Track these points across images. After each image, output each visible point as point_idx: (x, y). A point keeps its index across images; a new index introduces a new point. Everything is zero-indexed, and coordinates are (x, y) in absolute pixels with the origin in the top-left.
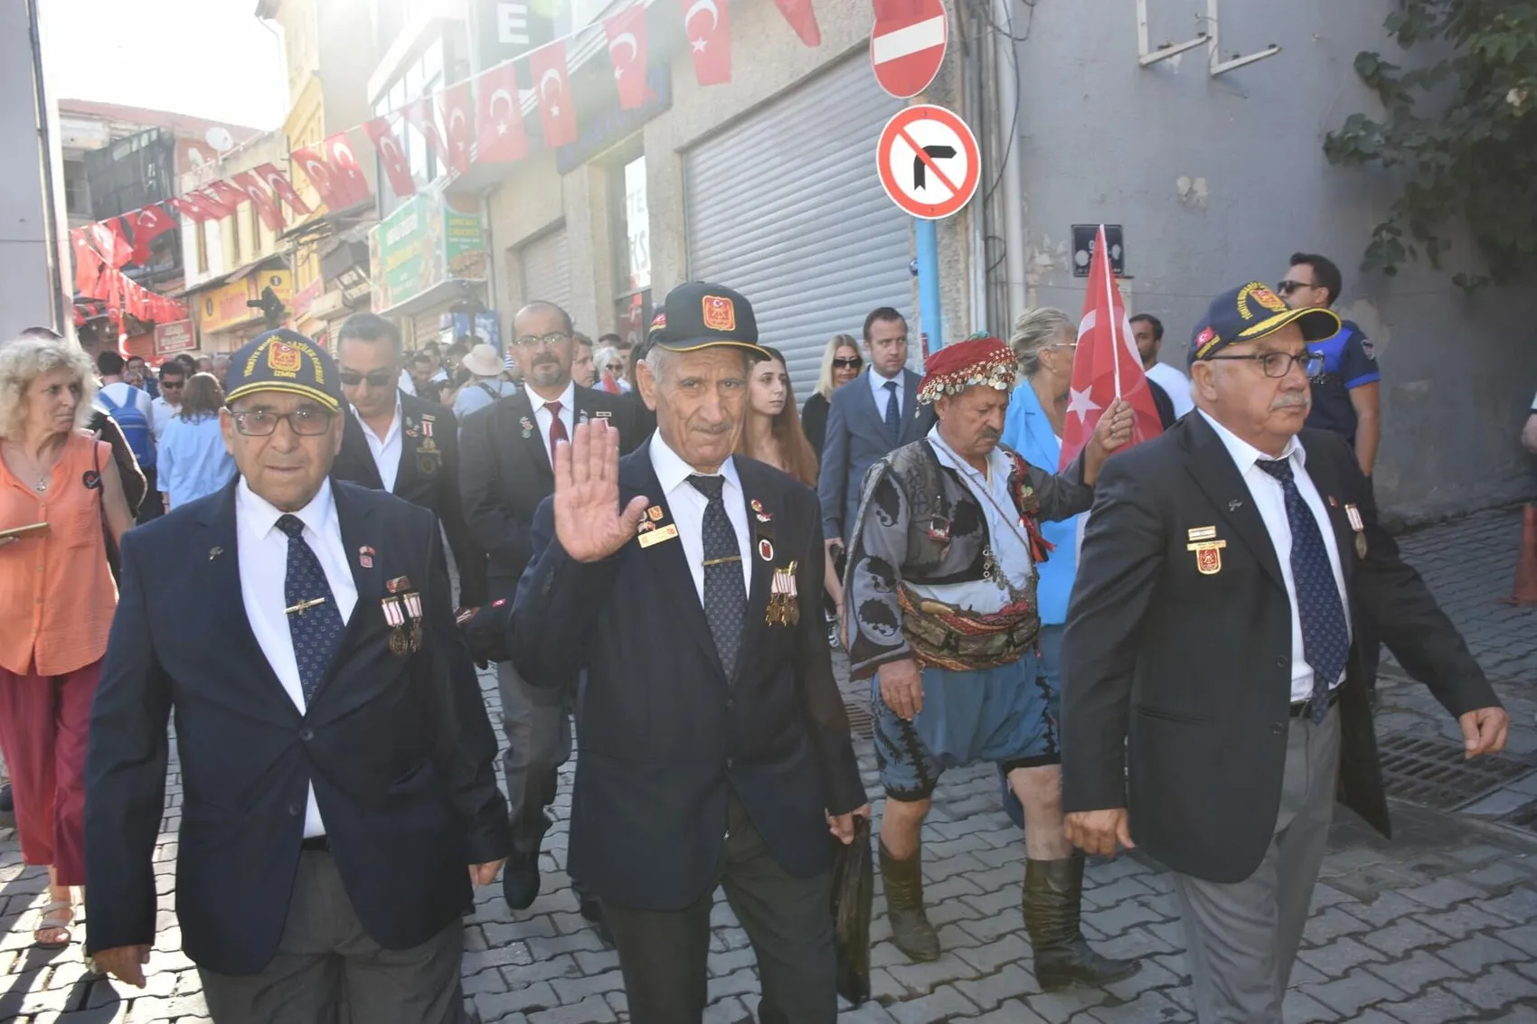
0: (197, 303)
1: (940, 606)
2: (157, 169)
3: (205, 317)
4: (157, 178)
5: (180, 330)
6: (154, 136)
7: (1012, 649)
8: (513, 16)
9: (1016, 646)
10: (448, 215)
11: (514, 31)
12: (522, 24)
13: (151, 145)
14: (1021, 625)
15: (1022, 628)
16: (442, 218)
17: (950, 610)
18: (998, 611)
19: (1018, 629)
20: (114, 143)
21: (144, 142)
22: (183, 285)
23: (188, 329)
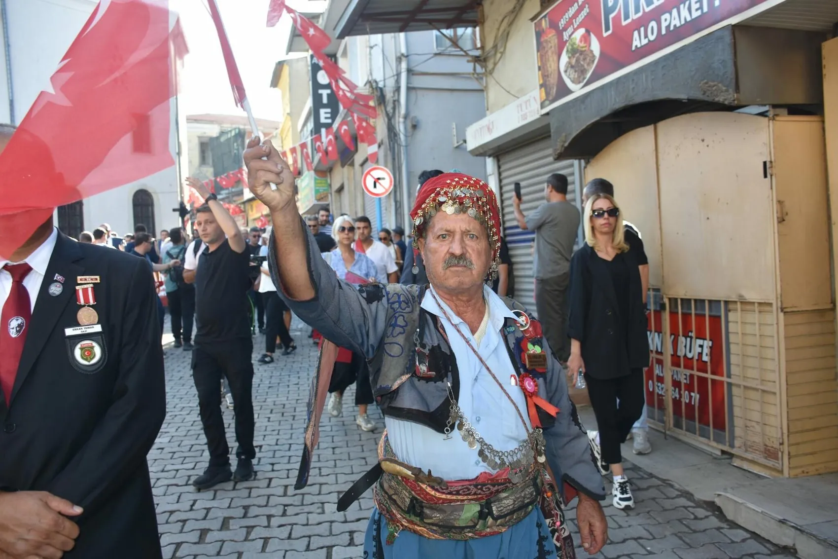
0: (248, 206)
1: (399, 468)
2: (237, 145)
3: (250, 213)
4: (238, 150)
5: (240, 218)
6: (237, 131)
7: (490, 520)
8: (326, 113)
9: (495, 519)
10: (315, 179)
11: (326, 118)
12: (329, 115)
13: (236, 135)
14: (504, 495)
15: (506, 498)
16: (313, 179)
17: (409, 473)
18: (474, 477)
19: (500, 500)
20: (222, 133)
21: (233, 133)
22: (243, 198)
23: (243, 217)
